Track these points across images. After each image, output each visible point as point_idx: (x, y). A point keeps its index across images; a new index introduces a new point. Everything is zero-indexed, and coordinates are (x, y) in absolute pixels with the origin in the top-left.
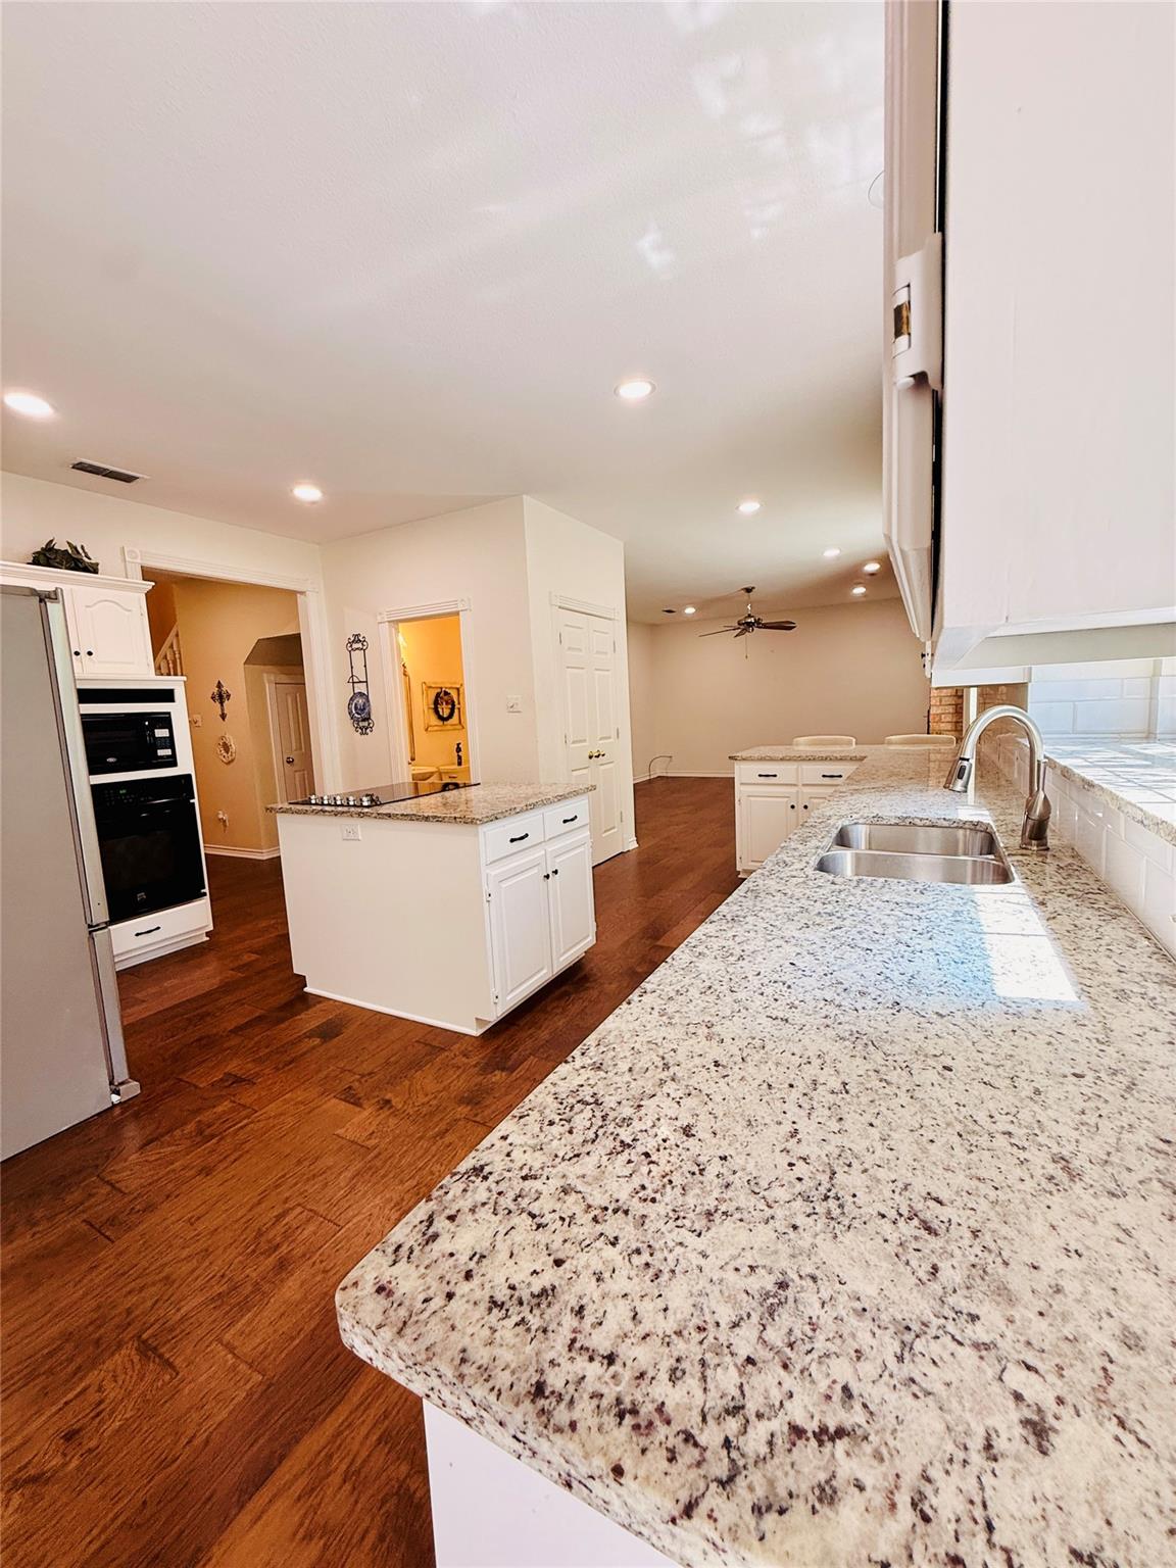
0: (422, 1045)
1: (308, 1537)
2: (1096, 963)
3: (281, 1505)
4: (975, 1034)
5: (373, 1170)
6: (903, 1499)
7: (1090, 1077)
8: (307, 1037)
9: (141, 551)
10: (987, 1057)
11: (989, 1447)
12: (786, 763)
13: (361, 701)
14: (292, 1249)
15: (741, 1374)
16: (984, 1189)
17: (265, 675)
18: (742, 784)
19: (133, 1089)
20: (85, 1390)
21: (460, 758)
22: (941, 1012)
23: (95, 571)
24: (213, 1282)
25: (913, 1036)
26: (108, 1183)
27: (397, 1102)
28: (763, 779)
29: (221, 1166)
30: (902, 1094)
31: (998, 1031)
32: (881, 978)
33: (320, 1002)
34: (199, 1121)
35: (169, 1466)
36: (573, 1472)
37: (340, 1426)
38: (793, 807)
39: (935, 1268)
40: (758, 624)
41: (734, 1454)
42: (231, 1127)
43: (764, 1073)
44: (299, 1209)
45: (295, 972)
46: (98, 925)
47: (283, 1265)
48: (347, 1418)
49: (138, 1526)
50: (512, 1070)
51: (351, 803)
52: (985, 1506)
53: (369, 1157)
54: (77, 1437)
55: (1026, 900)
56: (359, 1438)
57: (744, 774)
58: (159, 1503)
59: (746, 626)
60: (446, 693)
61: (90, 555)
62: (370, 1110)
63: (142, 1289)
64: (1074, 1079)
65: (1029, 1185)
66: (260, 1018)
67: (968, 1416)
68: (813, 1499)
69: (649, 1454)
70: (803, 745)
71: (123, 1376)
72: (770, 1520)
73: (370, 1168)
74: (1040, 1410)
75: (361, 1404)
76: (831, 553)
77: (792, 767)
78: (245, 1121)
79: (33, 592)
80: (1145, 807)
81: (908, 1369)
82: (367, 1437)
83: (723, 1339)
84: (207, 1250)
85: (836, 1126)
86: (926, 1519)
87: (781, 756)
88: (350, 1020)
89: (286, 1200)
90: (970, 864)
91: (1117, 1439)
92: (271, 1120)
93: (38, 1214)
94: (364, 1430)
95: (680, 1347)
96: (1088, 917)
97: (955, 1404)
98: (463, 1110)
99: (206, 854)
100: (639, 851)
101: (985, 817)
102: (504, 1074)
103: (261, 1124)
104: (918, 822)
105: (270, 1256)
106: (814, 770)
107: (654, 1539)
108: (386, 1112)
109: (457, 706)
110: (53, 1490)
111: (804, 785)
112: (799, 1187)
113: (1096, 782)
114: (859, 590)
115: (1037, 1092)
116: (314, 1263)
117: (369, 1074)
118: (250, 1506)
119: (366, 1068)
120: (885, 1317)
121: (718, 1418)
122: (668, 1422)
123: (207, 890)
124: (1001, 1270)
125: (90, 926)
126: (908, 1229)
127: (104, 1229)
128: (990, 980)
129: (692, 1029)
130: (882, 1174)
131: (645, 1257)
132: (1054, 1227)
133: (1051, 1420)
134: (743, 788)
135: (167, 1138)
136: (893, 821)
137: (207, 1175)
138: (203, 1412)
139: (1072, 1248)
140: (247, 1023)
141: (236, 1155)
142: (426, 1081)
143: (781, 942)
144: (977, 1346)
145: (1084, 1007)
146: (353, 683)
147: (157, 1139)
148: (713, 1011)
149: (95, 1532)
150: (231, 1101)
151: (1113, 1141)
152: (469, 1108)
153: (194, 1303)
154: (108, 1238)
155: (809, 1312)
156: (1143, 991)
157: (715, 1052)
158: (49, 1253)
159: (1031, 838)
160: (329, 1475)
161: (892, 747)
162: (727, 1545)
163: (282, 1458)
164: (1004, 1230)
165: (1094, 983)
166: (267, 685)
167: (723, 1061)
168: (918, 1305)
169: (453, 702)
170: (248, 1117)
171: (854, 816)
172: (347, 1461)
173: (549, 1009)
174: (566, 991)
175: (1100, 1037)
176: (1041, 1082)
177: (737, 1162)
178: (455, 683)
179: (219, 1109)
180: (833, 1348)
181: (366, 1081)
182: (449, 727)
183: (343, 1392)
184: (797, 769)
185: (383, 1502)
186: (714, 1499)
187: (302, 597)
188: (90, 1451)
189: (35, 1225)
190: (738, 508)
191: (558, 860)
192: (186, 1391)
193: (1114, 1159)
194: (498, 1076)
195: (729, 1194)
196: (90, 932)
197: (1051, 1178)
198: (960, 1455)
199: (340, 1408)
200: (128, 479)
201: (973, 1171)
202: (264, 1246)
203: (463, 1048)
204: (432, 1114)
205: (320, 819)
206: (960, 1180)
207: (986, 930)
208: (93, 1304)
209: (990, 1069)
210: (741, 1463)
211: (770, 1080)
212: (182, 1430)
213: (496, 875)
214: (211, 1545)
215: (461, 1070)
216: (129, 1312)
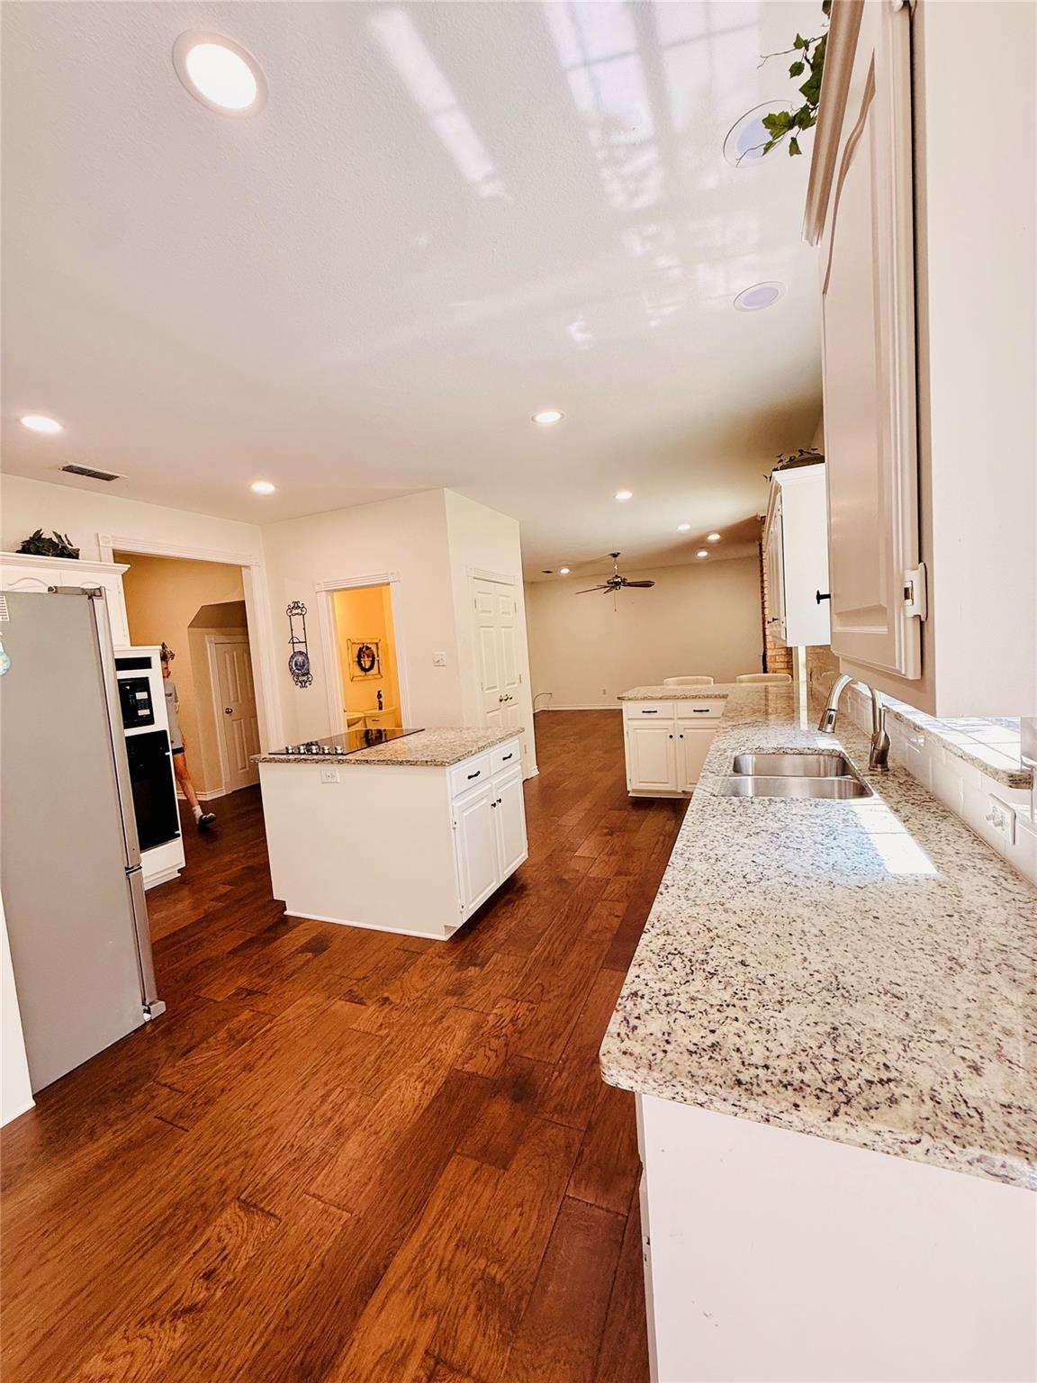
0: (402, 952)
1: (424, 1315)
2: (941, 849)
3: (396, 1298)
4: (885, 897)
5: (392, 1053)
6: (926, 1098)
7: (956, 916)
8: (300, 952)
9: (113, 536)
10: (897, 910)
11: (956, 1077)
12: (662, 701)
13: (300, 659)
14: (343, 1120)
15: (833, 1065)
16: (918, 976)
17: (206, 636)
18: (629, 719)
19: (159, 1008)
20: (208, 1241)
21: (380, 703)
22: (860, 885)
23: (77, 557)
24: (286, 1151)
25: (849, 901)
26: (165, 1085)
27: (394, 998)
28: (646, 715)
29: (261, 1063)
30: (856, 934)
31: (898, 894)
32: (814, 867)
33: (301, 923)
34: (229, 1029)
35: (297, 1285)
36: (770, 1113)
37: (423, 1241)
38: (671, 737)
39: (907, 1014)
40: (624, 583)
41: (846, 1093)
42: (257, 1032)
43: (771, 928)
44: (339, 1089)
45: (275, 898)
46: (132, 868)
47: (340, 1132)
48: (428, 1235)
49: (288, 1328)
50: (482, 965)
51: (326, 752)
52: (961, 1096)
53: (385, 1044)
54: (213, 1275)
55: (886, 808)
56: (442, 1246)
57: (630, 711)
58: (299, 1310)
59: (614, 585)
60: (368, 648)
61: (72, 542)
62: (373, 1008)
63: (227, 1163)
64: (948, 918)
65: (941, 973)
66: (251, 940)
67: (944, 1067)
68: (888, 1103)
69: (807, 1098)
70: (672, 685)
71: (236, 1228)
72: (873, 1112)
73: (388, 1052)
74: (974, 1062)
75: (436, 1223)
76: (684, 528)
77: (669, 704)
78: (268, 1026)
79: (84, 591)
80: (963, 747)
81: (910, 1054)
82: (447, 1244)
83: (817, 1053)
84: (272, 1128)
85: (827, 954)
86: (939, 1103)
87: (660, 696)
88: (332, 936)
89: (326, 1084)
90: (836, 784)
91: (1010, 1067)
92: (291, 1022)
93: (112, 1116)
94: (444, 1240)
95: (798, 1059)
96: (928, 819)
97: (936, 1064)
98: (453, 1000)
99: (179, 800)
100: (540, 778)
101: (839, 748)
102: (477, 969)
103: (283, 1027)
104: (789, 751)
105: (327, 1126)
106: (687, 707)
107: (818, 1132)
108: (387, 1008)
109: (377, 658)
110: (207, 1315)
111: (679, 719)
112: (821, 985)
113: (924, 727)
114: (703, 554)
115: (930, 926)
116: (365, 1128)
117: (364, 978)
118: (372, 1302)
119: (359, 973)
120: (891, 1036)
121: (831, 1082)
122: (809, 1086)
123: (180, 832)
124: (939, 1011)
125: (127, 869)
126: (888, 998)
127: (174, 1124)
128: (882, 864)
129: (712, 907)
130: (862, 974)
131: (757, 1025)
132: (959, 990)
133: (980, 1064)
134: (630, 722)
135: (204, 1045)
136: (771, 751)
137: (251, 1071)
138: (311, 1244)
139: (970, 998)
140: (241, 945)
141: (270, 1052)
142: (414, 981)
143: (738, 848)
144: (938, 1042)
145: (940, 876)
146: (293, 643)
147: (194, 1047)
148: (719, 894)
149: (256, 1337)
150: (251, 1010)
151: (977, 947)
152: (456, 998)
153: (275, 1169)
154: (182, 1128)
155: (853, 1038)
156: (973, 864)
157: (734, 920)
158: (131, 1145)
159: (876, 763)
160: (426, 1273)
161: (743, 685)
162: (858, 1123)
163: (386, 1267)
164: (935, 994)
165: (945, 862)
166: (208, 646)
167: (742, 924)
168: (905, 1030)
169: (373, 655)
170: (270, 1021)
171: (743, 748)
172: (438, 1261)
173: (500, 914)
174: (509, 899)
175: (957, 893)
176: (930, 921)
177: (781, 976)
178: (374, 639)
179: (243, 1017)
180: (872, 1051)
181: (363, 984)
182: (370, 677)
183: (419, 1217)
184: (673, 706)
185: (474, 1285)
186: (844, 1108)
187: (247, 570)
188: (229, 1284)
189: (111, 1125)
190: (614, 497)
191: (500, 791)
192: (293, 1231)
193: (981, 956)
194: (472, 971)
195: (784, 992)
196: (127, 874)
197: (951, 968)
198: (945, 1081)
199: (420, 1227)
200: (109, 478)
201: (910, 969)
202: (318, 1120)
203: (437, 951)
204: (426, 1005)
205: (302, 766)
206: (904, 973)
207: (868, 831)
208: (190, 1178)
209: (900, 916)
210: (850, 1096)
211: (778, 932)
212: (299, 1258)
213: (459, 807)
214: (351, 1331)
215: (440, 969)
216: (222, 1181)
